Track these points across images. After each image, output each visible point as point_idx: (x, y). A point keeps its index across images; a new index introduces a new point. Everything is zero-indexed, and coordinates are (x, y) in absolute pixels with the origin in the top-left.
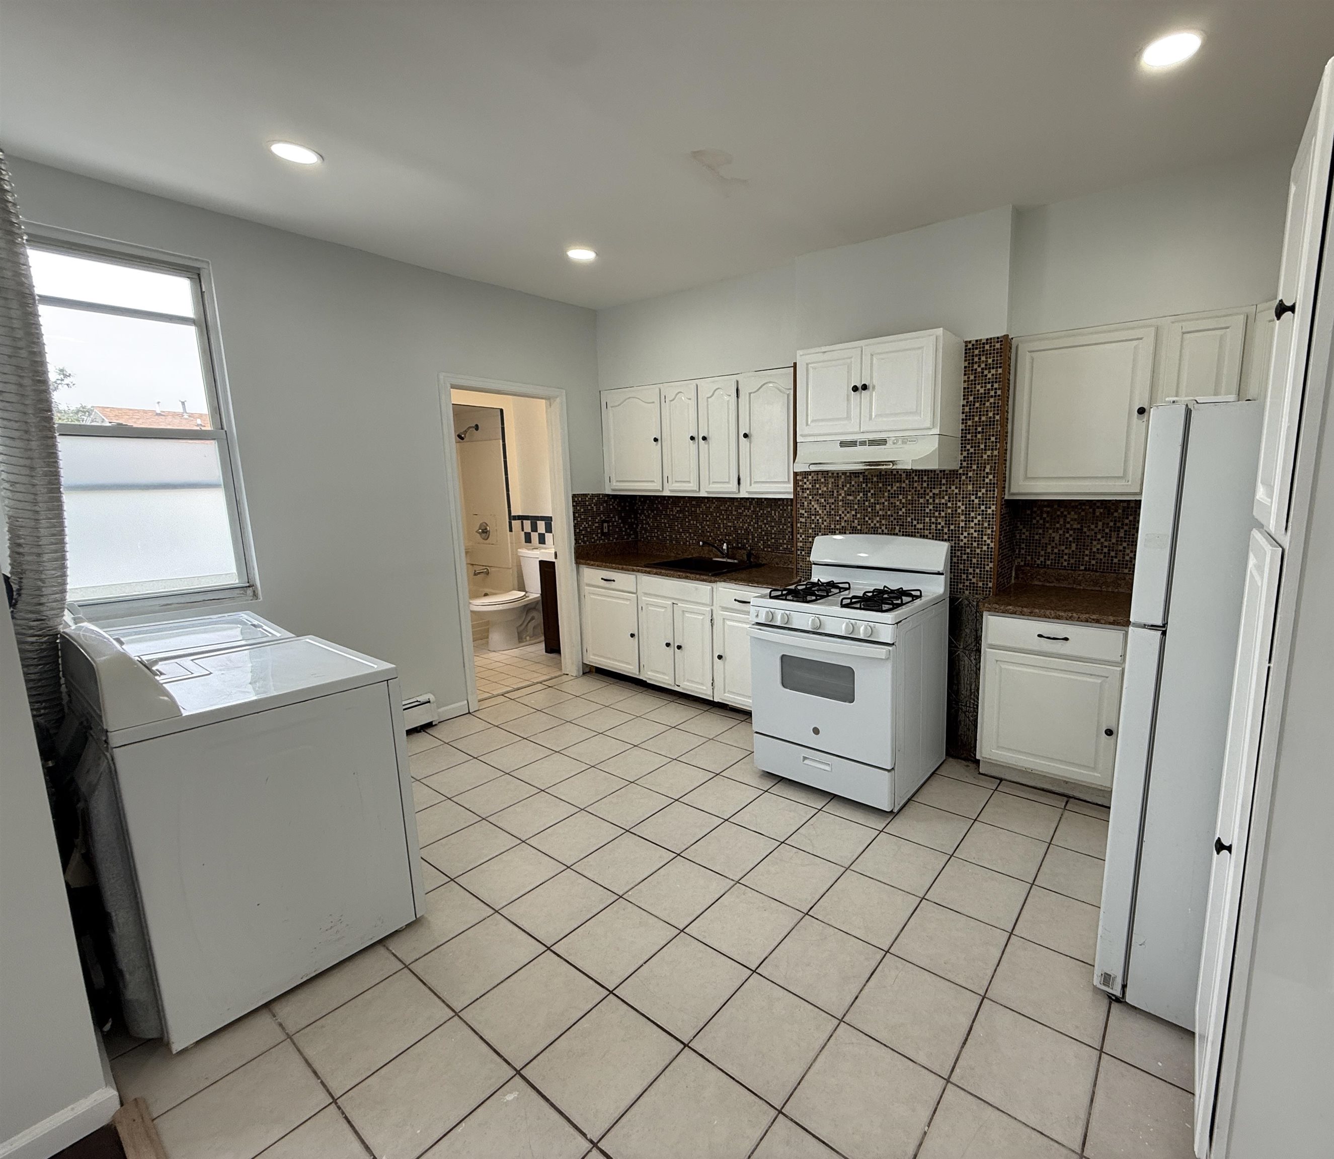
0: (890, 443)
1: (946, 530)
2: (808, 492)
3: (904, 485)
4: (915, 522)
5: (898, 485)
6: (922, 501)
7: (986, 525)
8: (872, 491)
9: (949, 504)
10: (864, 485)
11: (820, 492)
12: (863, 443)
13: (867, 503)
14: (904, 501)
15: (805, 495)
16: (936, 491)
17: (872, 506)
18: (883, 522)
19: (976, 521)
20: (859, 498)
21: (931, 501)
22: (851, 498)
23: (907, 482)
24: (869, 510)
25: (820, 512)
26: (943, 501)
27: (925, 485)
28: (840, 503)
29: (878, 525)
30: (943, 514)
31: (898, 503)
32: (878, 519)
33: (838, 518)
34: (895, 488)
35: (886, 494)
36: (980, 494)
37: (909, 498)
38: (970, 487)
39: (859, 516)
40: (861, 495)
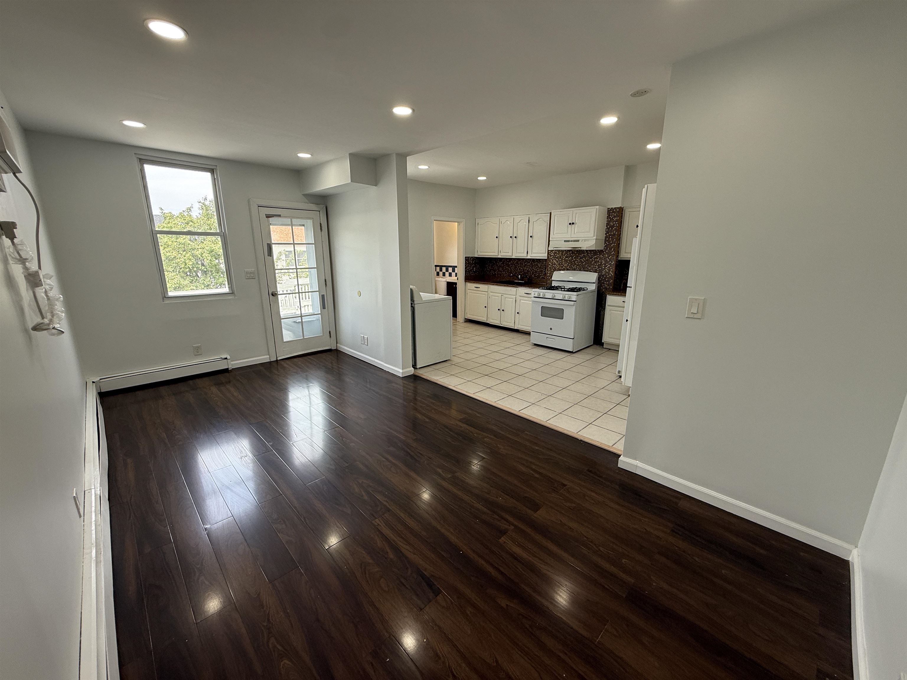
0: (580, 241)
1: (598, 270)
2: (552, 256)
3: (585, 255)
4: (588, 267)
6: (591, 260)
7: (611, 268)
8: (574, 257)
9: (600, 261)
10: (572, 255)
11: (557, 257)
12: (572, 241)
16: (596, 257)
18: (578, 267)
19: (608, 267)
20: (570, 259)
21: (594, 260)
22: (567, 259)
23: (586, 253)
24: (573, 263)
25: (556, 263)
27: (592, 254)
28: (563, 261)
30: (597, 264)
31: (583, 261)
33: (562, 266)
34: (582, 256)
35: (579, 258)
36: (609, 258)
37: (587, 259)
38: (607, 256)
39: (569, 265)
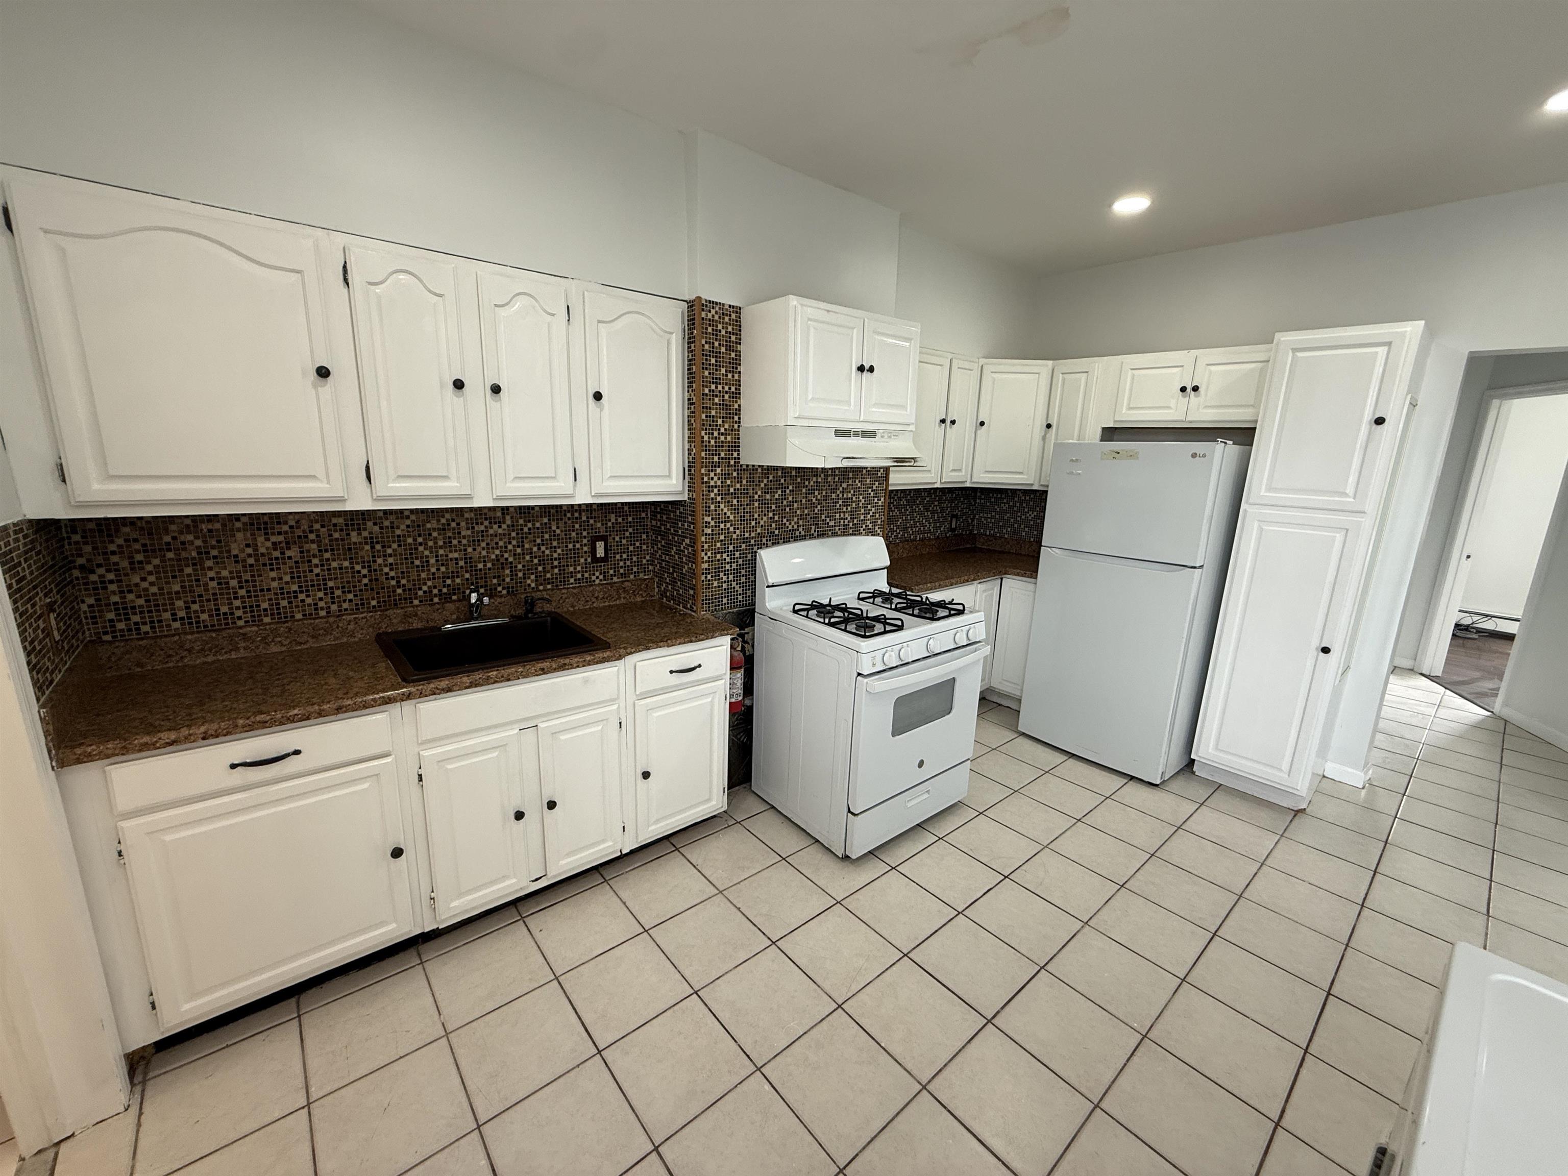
0: (878, 435)
1: (851, 525)
2: (716, 490)
3: (819, 480)
4: (828, 520)
5: (815, 479)
6: (834, 496)
7: (877, 516)
8: (791, 488)
9: (854, 499)
10: (782, 481)
11: (732, 490)
12: (856, 434)
13: (785, 502)
14: (819, 497)
15: (712, 495)
16: (844, 485)
17: (790, 504)
18: (801, 523)
19: (871, 513)
20: (777, 496)
21: (841, 496)
22: (768, 496)
24: (788, 509)
25: (732, 518)
26: (850, 495)
27: (837, 479)
28: (756, 504)
29: (795, 527)
30: (849, 508)
31: (814, 500)
32: (796, 519)
33: (753, 523)
34: (812, 483)
35: (804, 490)
36: (874, 488)
37: (824, 493)
38: (868, 481)
39: (776, 518)
40: (779, 492)
